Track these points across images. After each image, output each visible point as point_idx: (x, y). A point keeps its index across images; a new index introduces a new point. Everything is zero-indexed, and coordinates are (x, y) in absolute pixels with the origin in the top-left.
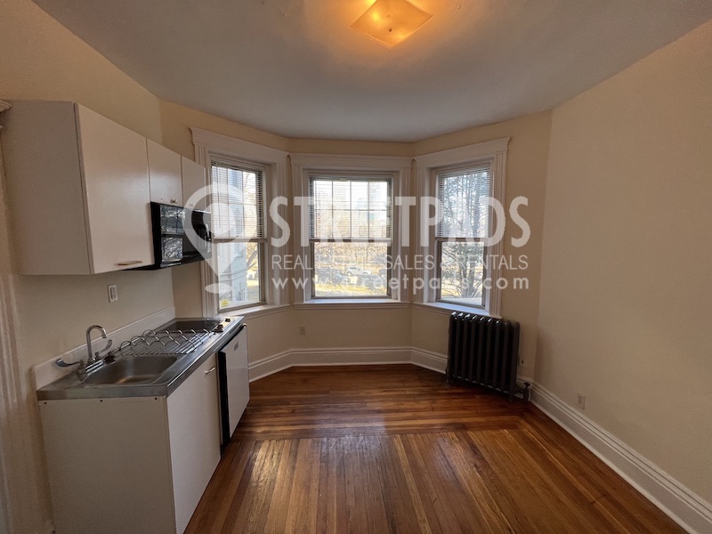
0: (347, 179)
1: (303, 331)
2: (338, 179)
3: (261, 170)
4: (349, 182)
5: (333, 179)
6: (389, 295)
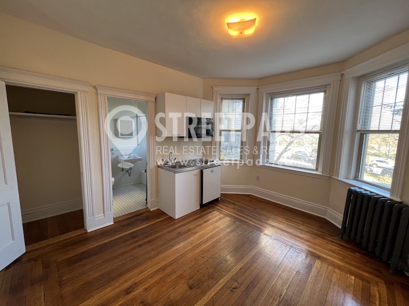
0: (293, 95)
1: (258, 177)
2: (288, 96)
3: (244, 98)
4: (295, 97)
5: (284, 97)
6: (317, 169)
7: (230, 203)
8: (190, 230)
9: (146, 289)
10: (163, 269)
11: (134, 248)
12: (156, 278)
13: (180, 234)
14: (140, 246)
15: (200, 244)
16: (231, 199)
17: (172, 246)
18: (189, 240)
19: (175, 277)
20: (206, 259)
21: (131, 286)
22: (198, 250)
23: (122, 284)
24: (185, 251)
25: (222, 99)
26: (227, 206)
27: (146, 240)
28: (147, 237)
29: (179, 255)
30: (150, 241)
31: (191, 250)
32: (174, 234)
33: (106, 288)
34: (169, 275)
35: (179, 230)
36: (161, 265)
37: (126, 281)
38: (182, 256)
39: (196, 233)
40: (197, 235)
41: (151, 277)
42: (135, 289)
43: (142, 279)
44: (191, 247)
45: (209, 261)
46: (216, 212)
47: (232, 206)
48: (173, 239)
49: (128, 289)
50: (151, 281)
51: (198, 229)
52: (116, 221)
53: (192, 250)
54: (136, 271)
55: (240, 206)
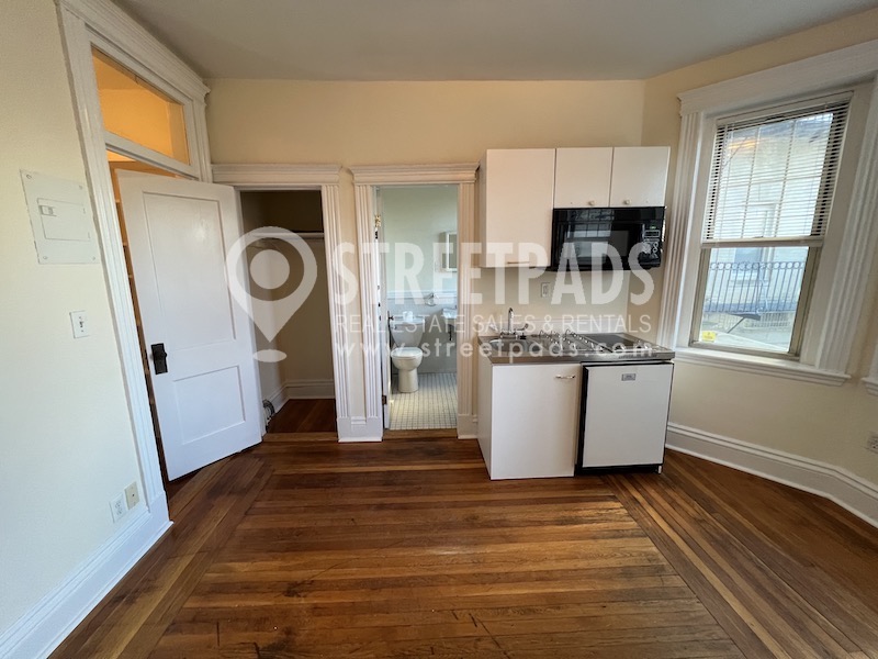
3: (841, 105)
7: (694, 494)
8: (501, 524)
9: (315, 607)
10: (375, 585)
11: (368, 506)
12: (347, 598)
13: (472, 522)
14: (381, 507)
15: (496, 579)
16: (709, 486)
17: (432, 543)
18: (479, 550)
19: (378, 623)
20: (480, 631)
21: (303, 583)
22: (479, 592)
23: (297, 568)
24: (447, 572)
25: (721, 131)
26: (672, 503)
27: (399, 500)
28: (406, 494)
29: (429, 573)
30: (404, 507)
31: (466, 580)
32: (458, 515)
33: (275, 558)
34: (372, 609)
35: (478, 510)
36: (378, 574)
37: (306, 566)
38: (432, 581)
39: (509, 540)
40: (513, 547)
41: (344, 587)
42: (302, 594)
43: (327, 581)
44: (470, 571)
45: (482, 644)
46: (618, 505)
47: (694, 510)
48: (448, 526)
49: (296, 584)
50: (336, 598)
51: (529, 530)
52: (387, 437)
53: (466, 583)
54: (334, 557)
55: (731, 524)
